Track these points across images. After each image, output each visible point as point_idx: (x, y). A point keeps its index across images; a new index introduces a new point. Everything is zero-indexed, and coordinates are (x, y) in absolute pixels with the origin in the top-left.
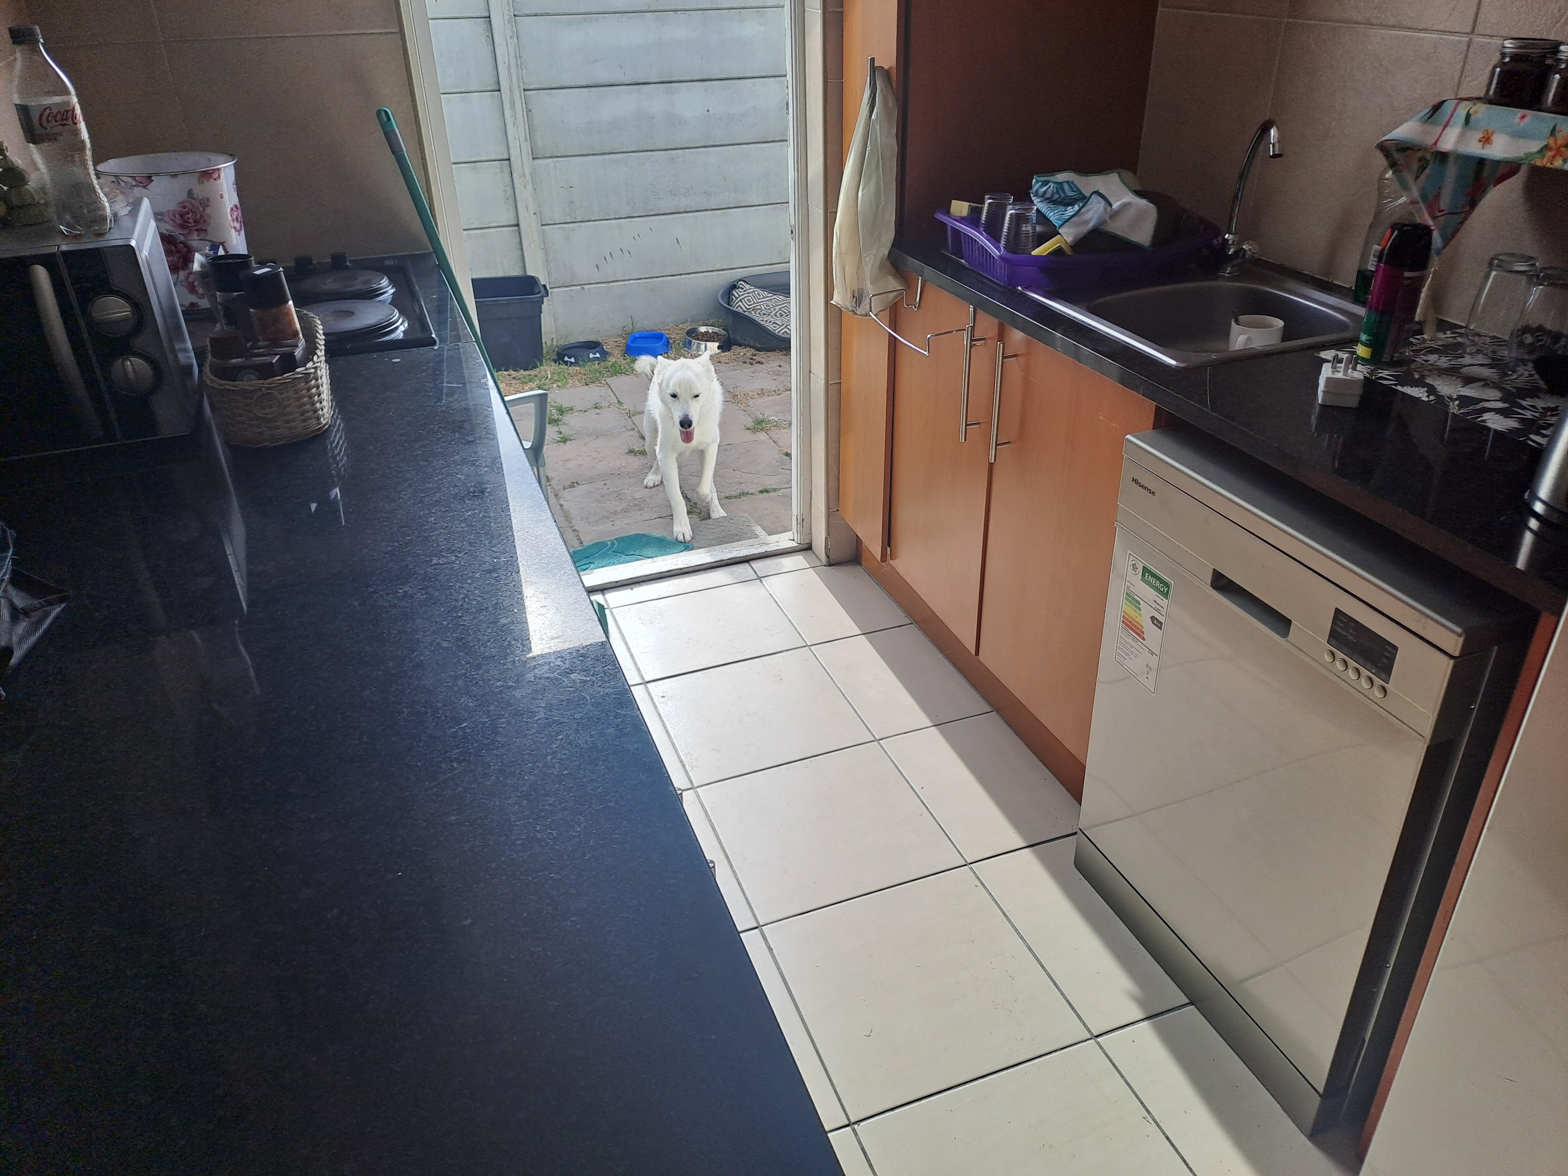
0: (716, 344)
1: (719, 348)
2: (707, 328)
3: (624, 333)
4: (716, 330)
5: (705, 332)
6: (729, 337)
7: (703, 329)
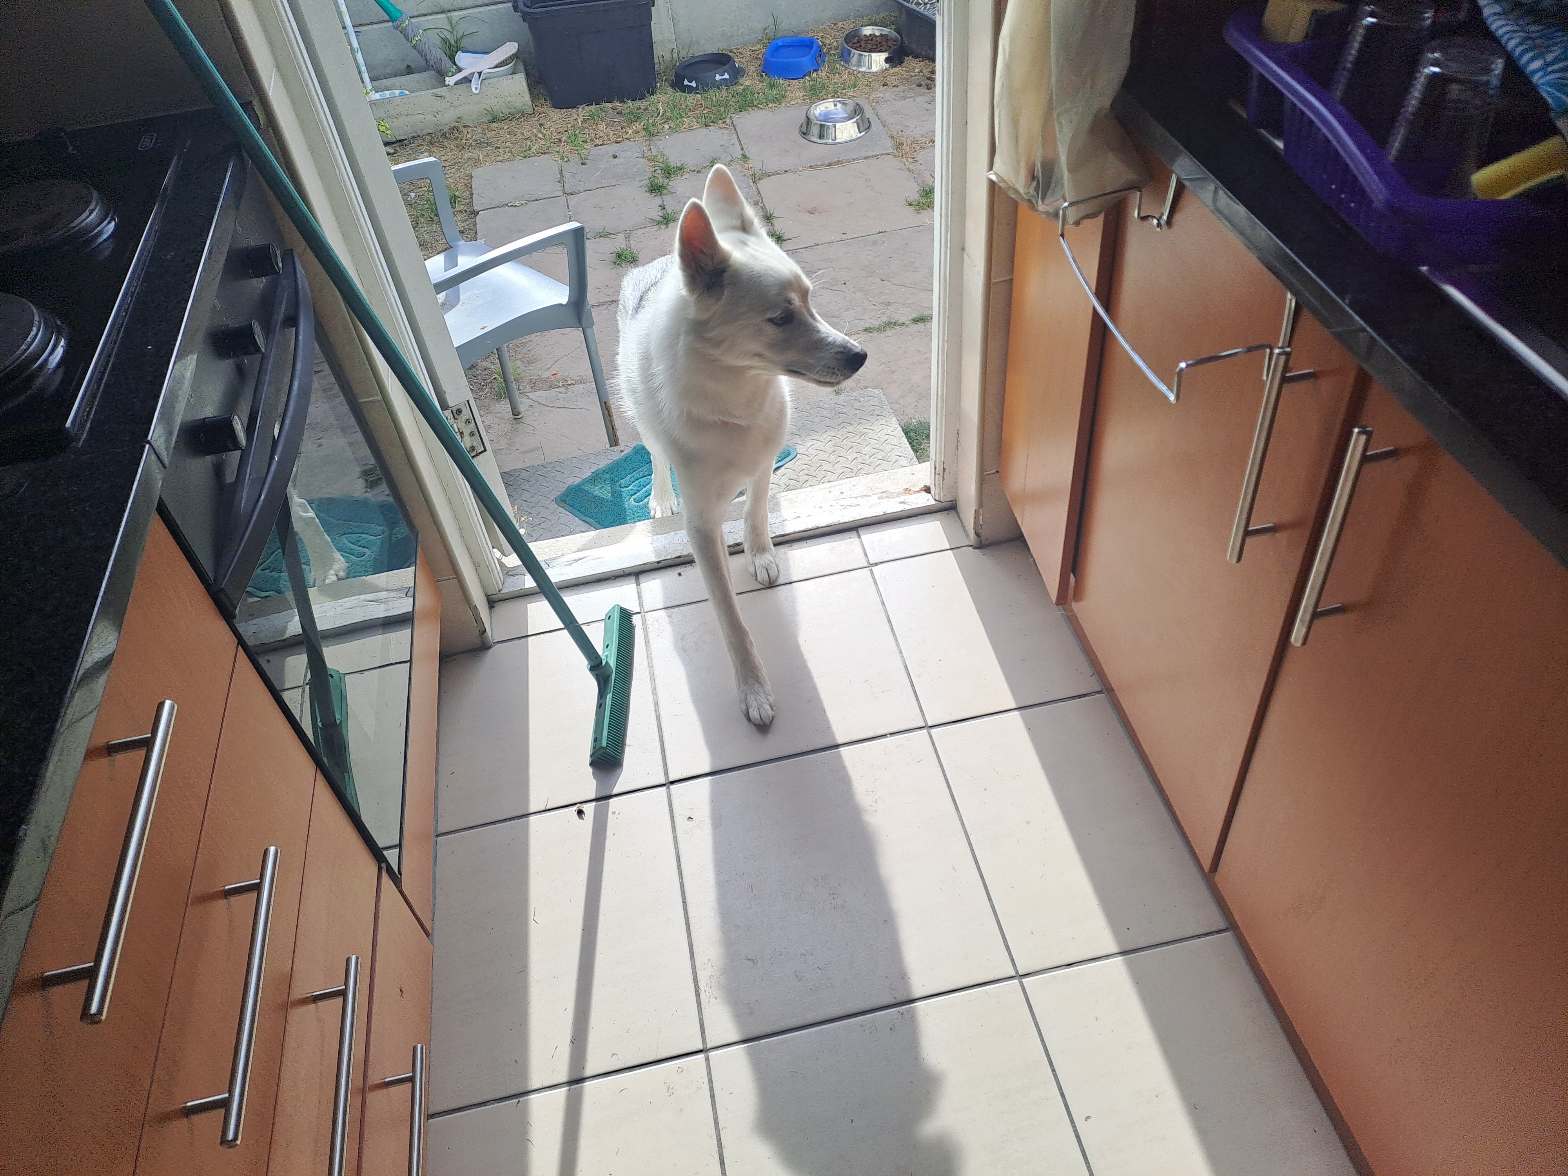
0: (884, 55)
1: (887, 60)
2: (873, 29)
3: (765, 37)
4: (886, 31)
5: (871, 35)
6: (902, 42)
7: (867, 31)
